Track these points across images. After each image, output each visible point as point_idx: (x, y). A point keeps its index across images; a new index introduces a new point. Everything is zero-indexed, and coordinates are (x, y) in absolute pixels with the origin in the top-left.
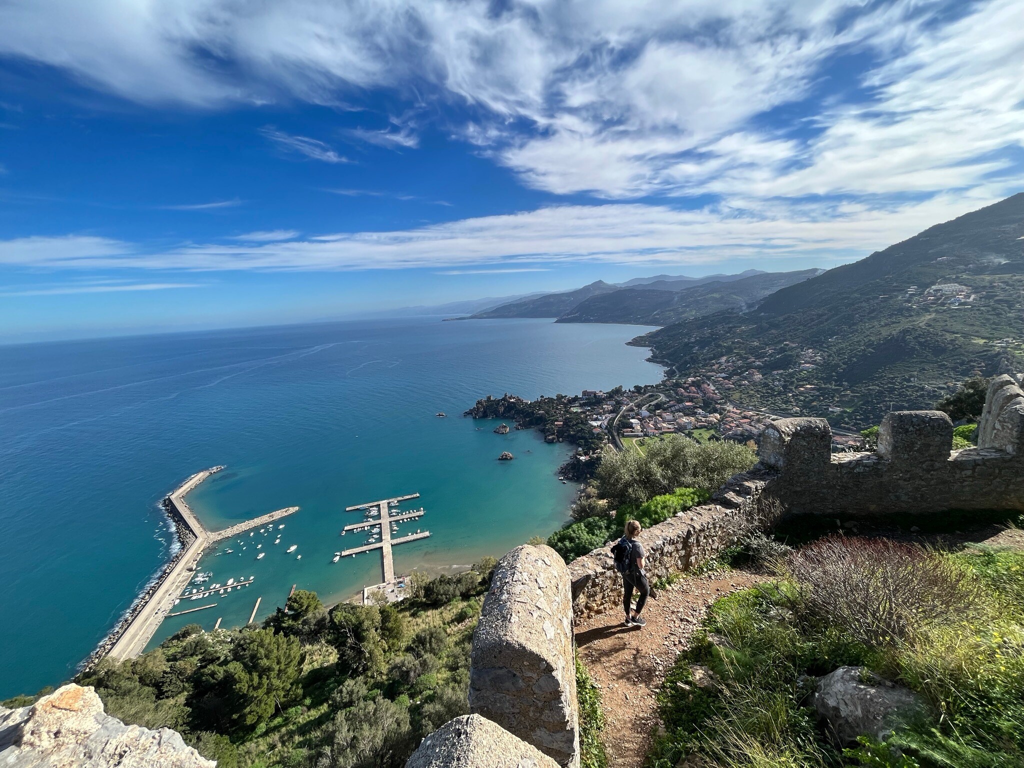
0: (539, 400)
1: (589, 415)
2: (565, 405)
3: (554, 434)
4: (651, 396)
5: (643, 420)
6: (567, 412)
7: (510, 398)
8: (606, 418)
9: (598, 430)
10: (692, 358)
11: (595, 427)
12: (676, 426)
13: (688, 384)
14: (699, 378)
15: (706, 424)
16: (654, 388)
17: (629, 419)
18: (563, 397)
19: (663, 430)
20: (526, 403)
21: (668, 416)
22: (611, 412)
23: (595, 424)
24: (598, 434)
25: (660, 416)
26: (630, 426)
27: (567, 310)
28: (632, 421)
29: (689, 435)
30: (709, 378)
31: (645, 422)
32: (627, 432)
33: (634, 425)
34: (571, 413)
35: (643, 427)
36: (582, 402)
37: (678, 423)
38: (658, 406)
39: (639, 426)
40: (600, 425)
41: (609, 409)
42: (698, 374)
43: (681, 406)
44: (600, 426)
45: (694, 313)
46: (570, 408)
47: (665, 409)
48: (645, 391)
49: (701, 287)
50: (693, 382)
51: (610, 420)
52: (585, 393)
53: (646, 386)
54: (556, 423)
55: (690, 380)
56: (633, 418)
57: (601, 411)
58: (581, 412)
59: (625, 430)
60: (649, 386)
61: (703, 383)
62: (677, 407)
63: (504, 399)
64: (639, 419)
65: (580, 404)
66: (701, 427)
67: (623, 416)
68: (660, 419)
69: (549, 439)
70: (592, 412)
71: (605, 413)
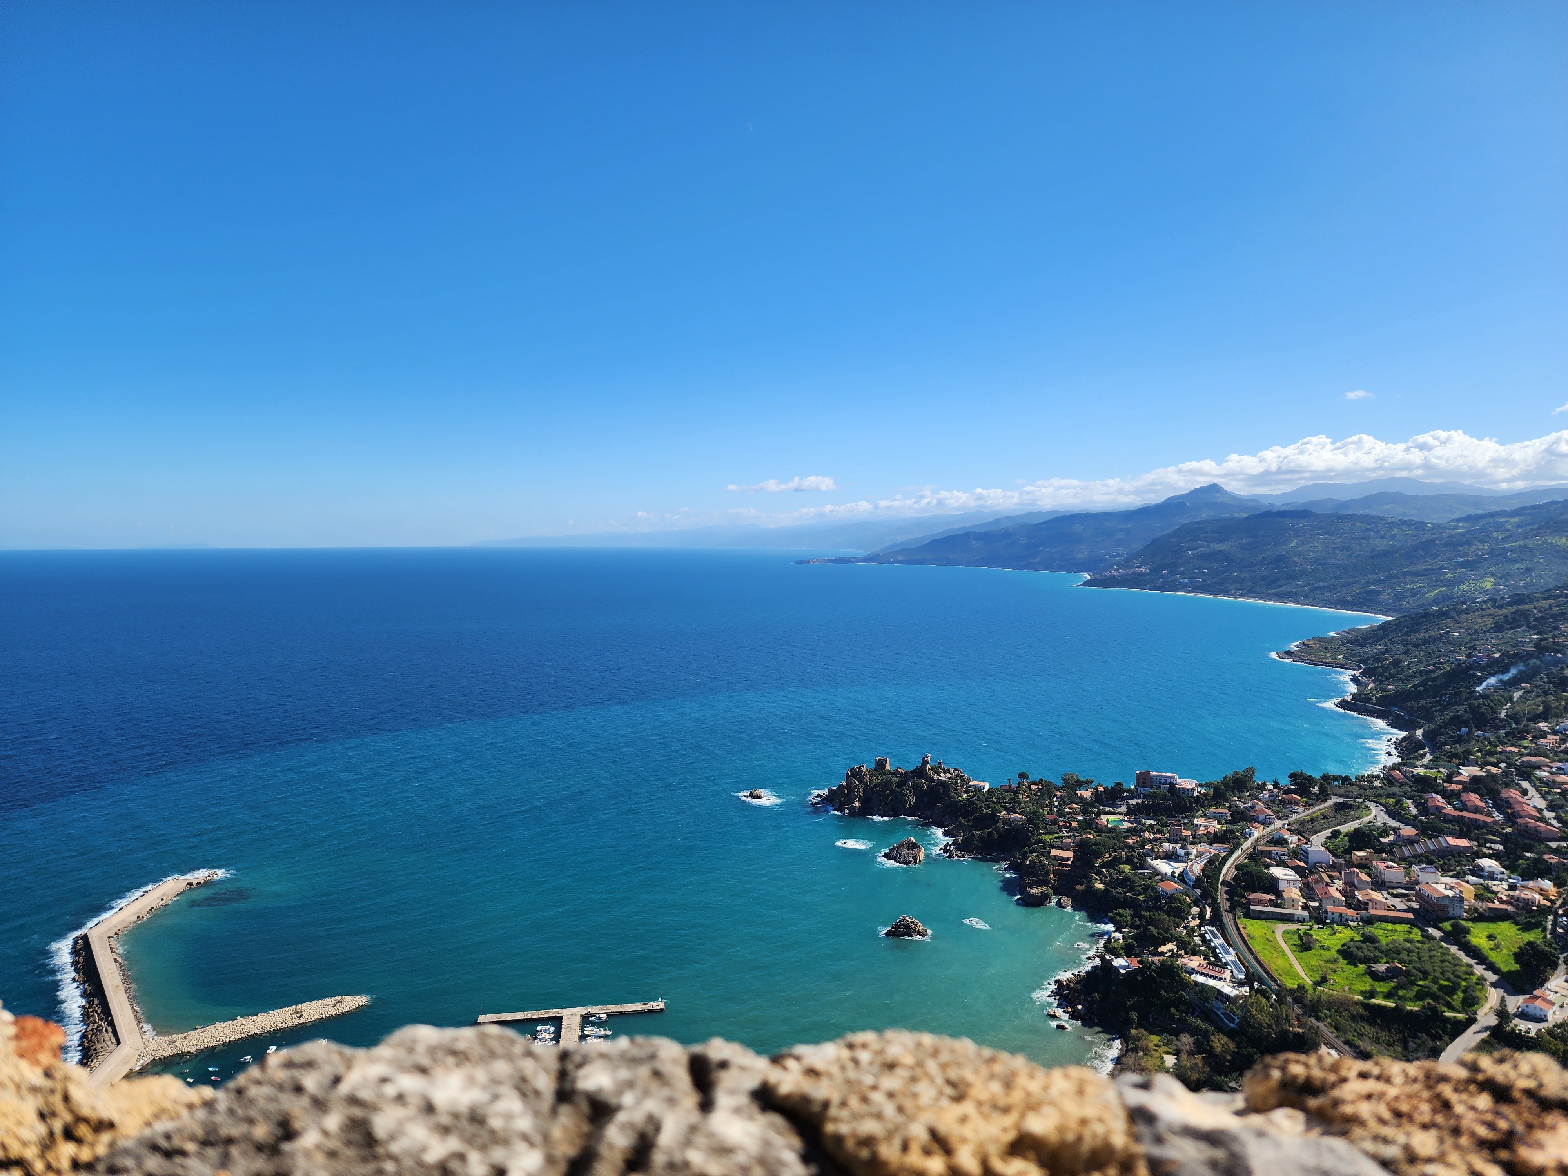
0: (1014, 785)
1: (1150, 841)
2: (1086, 806)
3: (1045, 883)
4: (1339, 807)
5: (1312, 873)
6: (1089, 825)
7: (937, 769)
8: (1200, 855)
9: (1174, 886)
10: (1474, 709)
11: (1164, 878)
12: (1415, 906)
13: (1458, 783)
14: (1494, 770)
15: (1510, 908)
16: (1351, 784)
17: (1268, 866)
18: (1079, 784)
19: (1373, 912)
20: (979, 789)
21: (1392, 871)
22: (1215, 839)
23: (1164, 867)
24: (1171, 898)
25: (1363, 865)
26: (1272, 886)
27: (1118, 555)
28: (1278, 872)
29: (1457, 936)
30: (1526, 772)
31: (1316, 881)
32: (1260, 902)
33: (1282, 886)
34: (1099, 830)
35: (1308, 891)
36: (1133, 802)
37: (1420, 896)
38: (1360, 839)
39: (1297, 891)
40: (1182, 874)
41: (1211, 830)
42: (1492, 759)
43: (1431, 845)
44: (1182, 878)
45: (1489, 586)
46: (1099, 814)
47: (1380, 849)
48: (1322, 790)
49: (1515, 513)
50: (1474, 779)
51: (1211, 862)
52: (1143, 779)
53: (1326, 778)
54: (1054, 852)
55: (1467, 772)
56: (1280, 864)
57: (1185, 833)
58: (1128, 830)
59: (1254, 896)
60: (1336, 778)
61: (1507, 785)
62: (1419, 849)
63: (920, 772)
64: (1297, 869)
65: (1128, 806)
66: (1498, 916)
67: (1254, 856)
68: (1364, 877)
69: (1032, 896)
70: (1159, 832)
71: (1196, 839)
